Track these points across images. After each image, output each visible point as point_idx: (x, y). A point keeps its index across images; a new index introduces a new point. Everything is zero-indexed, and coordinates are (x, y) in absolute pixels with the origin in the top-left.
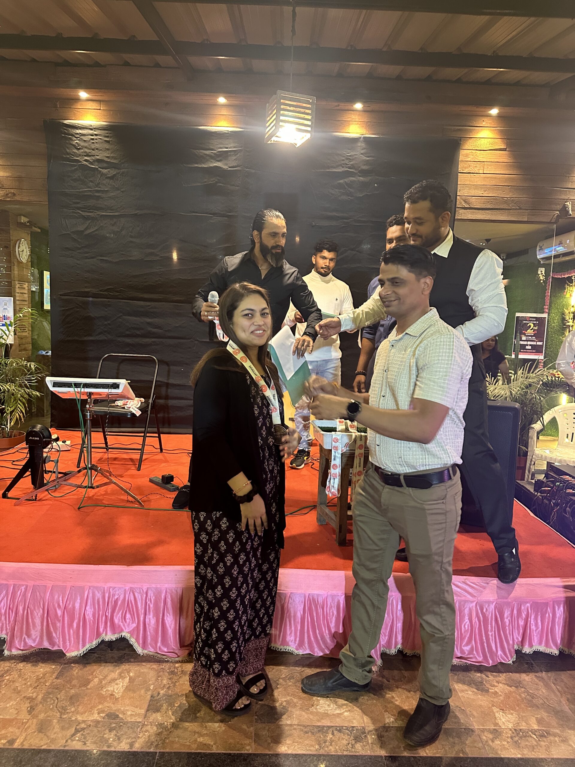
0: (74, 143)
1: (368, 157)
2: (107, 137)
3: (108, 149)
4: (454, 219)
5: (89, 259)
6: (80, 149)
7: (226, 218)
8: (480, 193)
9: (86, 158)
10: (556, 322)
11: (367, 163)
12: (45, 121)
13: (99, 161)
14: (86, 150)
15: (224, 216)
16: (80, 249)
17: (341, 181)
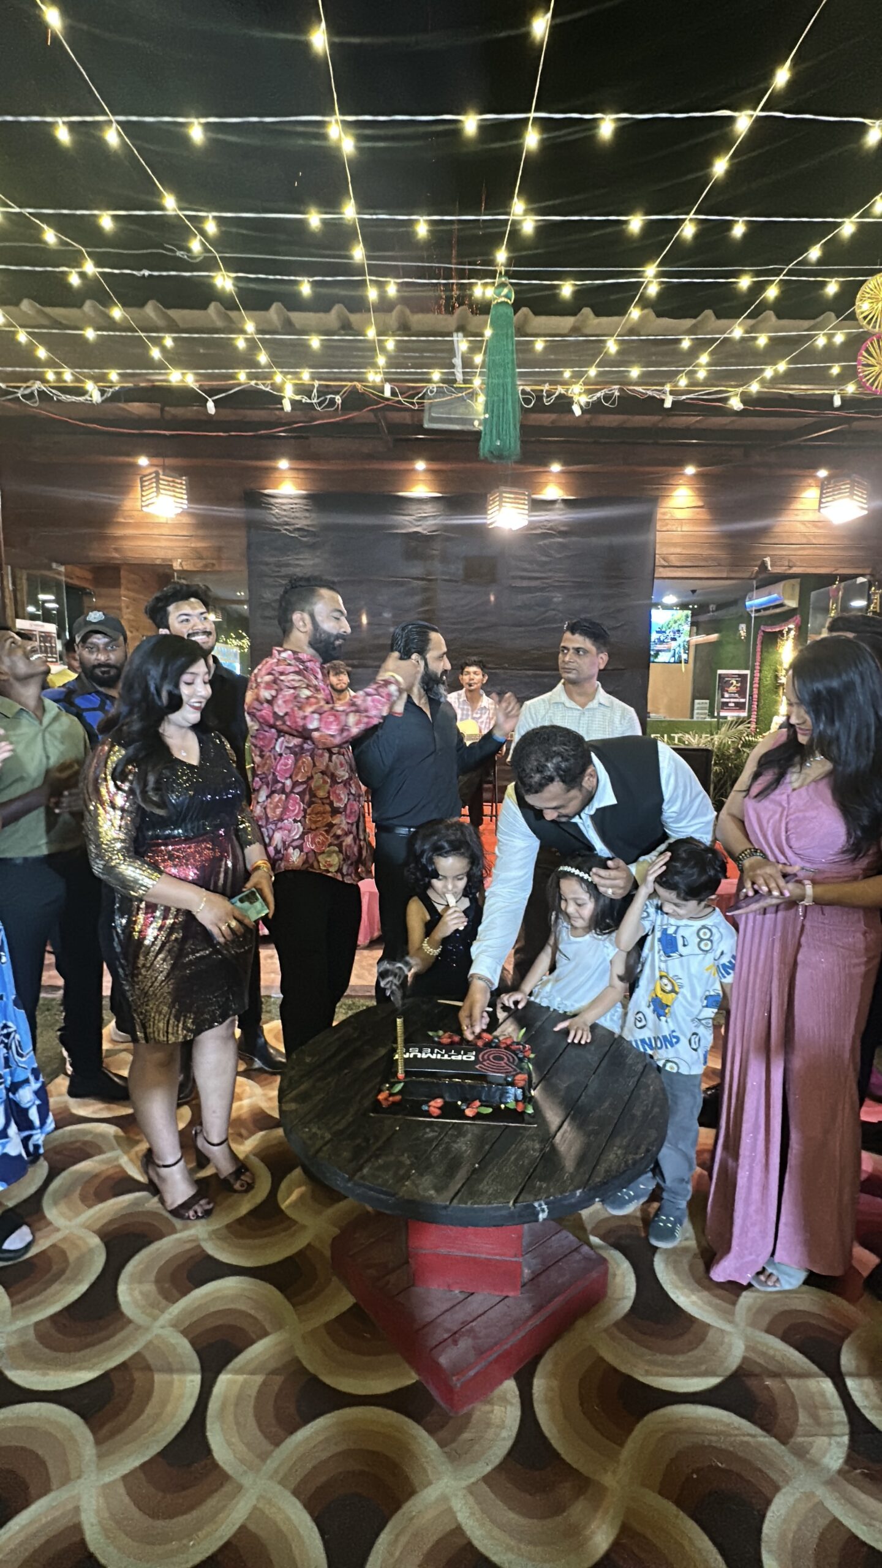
0: (274, 512)
2: (307, 505)
3: (308, 518)
4: (654, 578)
6: (279, 518)
7: (425, 582)
8: (678, 550)
9: (286, 527)
10: (768, 681)
12: (245, 492)
13: (299, 529)
14: (286, 519)
15: (423, 579)
17: (541, 543)
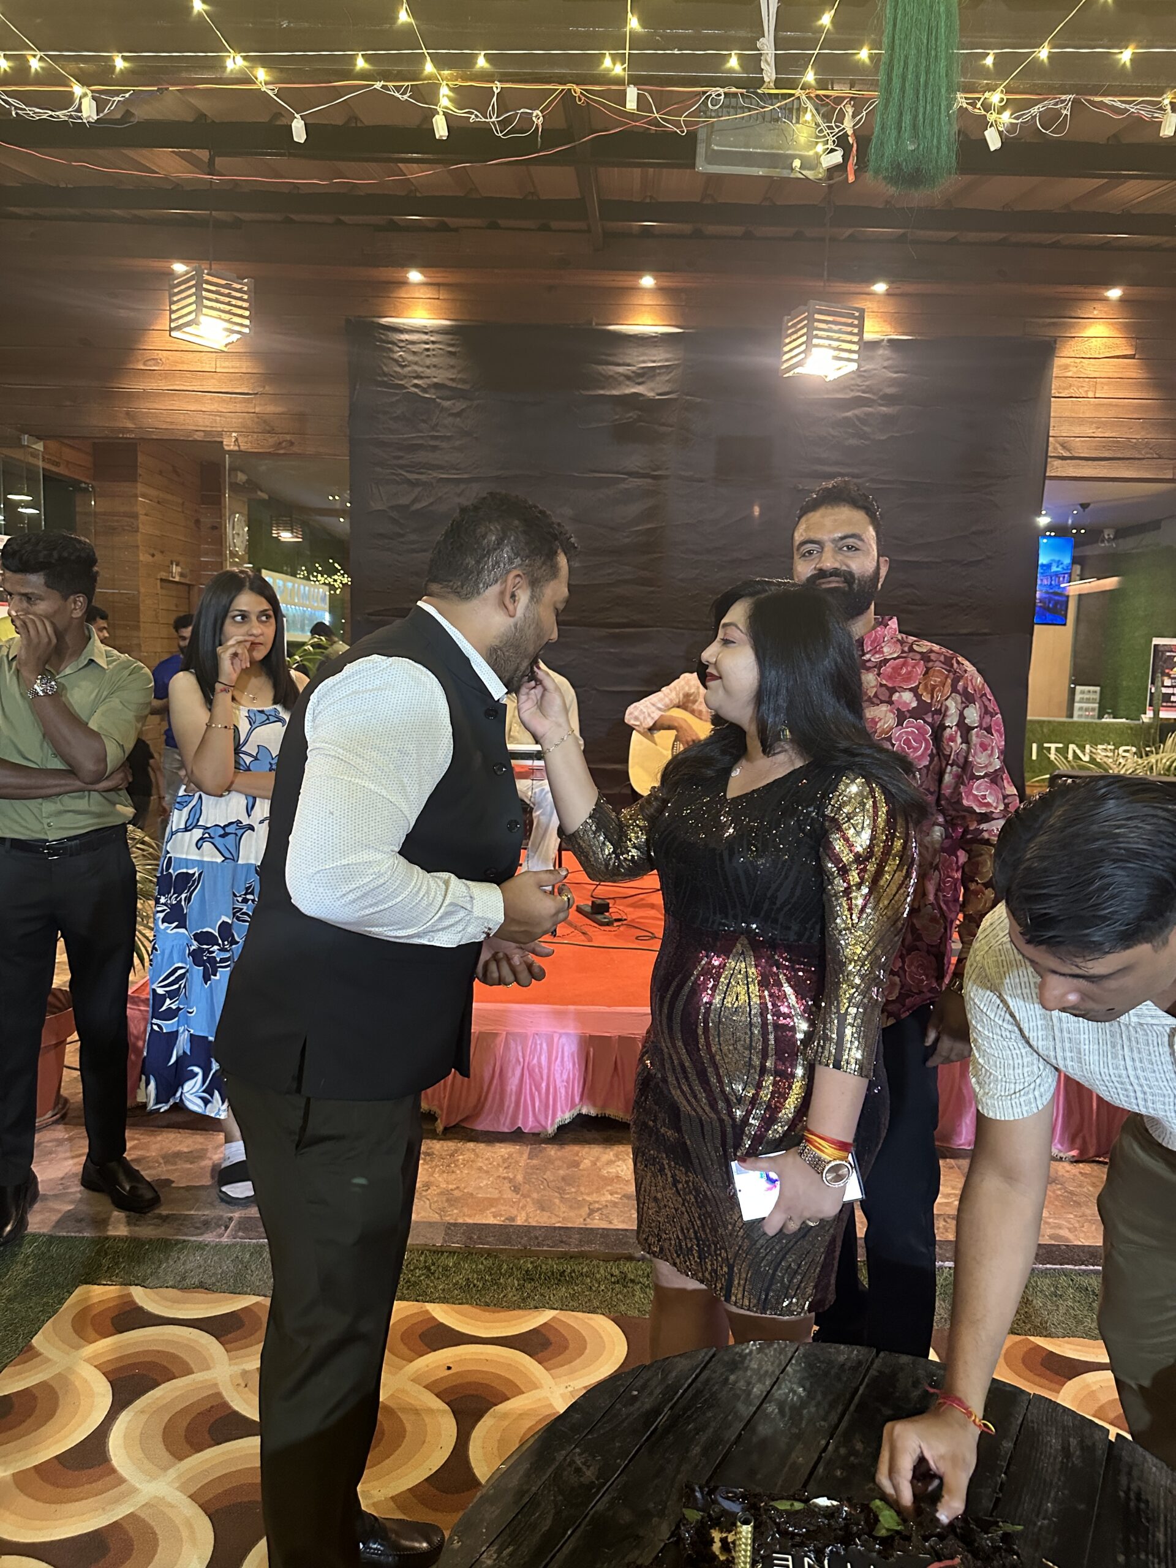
0: (396, 356)
1: (896, 372)
2: (452, 345)
3: (453, 367)
5: (417, 552)
6: (405, 366)
7: (649, 480)
8: (1089, 431)
9: (416, 381)
11: (893, 382)
12: (348, 321)
13: (436, 386)
14: (416, 368)
15: (646, 476)
16: (402, 536)
17: (849, 414)
